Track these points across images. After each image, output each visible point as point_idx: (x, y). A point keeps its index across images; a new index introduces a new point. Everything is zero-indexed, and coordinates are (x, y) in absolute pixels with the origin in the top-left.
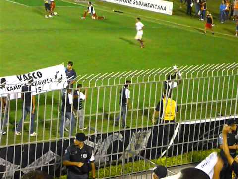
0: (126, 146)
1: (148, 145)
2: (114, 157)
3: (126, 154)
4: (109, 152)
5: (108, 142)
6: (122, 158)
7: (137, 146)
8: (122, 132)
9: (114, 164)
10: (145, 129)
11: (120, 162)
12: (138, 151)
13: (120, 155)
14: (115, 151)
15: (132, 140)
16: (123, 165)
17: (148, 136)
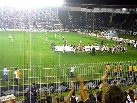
0: (126, 82)
1: (132, 82)
2: (123, 84)
3: (126, 84)
4: (121, 83)
5: (121, 80)
6: (125, 85)
7: (129, 82)
8: (125, 78)
9: (122, 86)
10: (132, 77)
11: (124, 86)
12: (129, 83)
13: (124, 84)
14: (123, 83)
15: (128, 80)
16: (125, 86)
17: (132, 79)
